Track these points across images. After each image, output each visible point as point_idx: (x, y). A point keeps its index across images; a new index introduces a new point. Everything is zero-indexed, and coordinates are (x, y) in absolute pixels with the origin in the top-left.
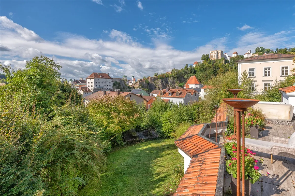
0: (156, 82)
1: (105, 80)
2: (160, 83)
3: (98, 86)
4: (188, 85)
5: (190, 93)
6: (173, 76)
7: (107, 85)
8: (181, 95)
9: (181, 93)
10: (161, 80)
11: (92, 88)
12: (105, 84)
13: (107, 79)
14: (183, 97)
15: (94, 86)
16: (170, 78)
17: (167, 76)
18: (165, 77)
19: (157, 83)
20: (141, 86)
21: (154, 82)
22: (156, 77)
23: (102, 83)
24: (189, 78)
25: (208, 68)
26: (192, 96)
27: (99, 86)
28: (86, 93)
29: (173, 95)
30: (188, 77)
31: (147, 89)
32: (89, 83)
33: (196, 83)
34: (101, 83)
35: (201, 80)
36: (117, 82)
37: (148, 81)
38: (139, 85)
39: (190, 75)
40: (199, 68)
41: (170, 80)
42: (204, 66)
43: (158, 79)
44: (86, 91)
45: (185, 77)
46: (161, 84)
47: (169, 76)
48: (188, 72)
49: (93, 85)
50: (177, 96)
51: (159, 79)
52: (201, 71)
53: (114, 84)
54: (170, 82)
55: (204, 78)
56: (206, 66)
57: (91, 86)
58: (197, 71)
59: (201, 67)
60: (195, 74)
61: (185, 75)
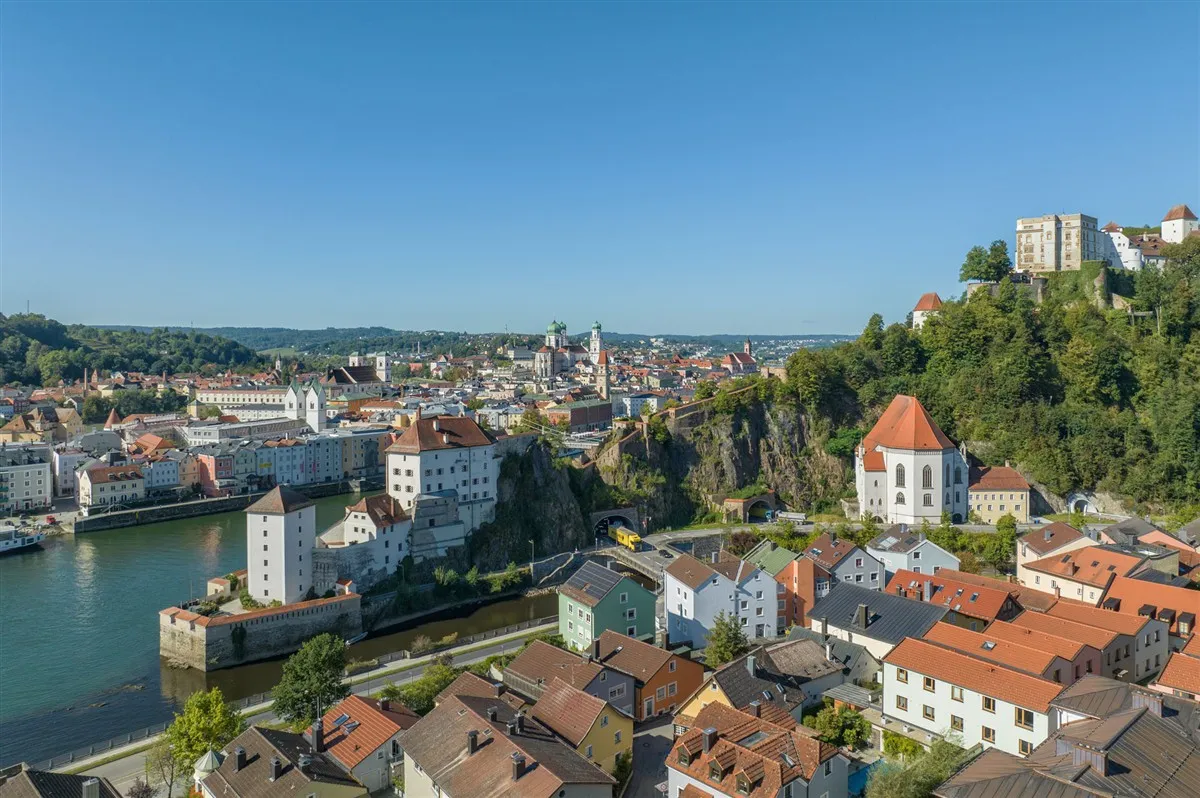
0: (706, 434)
1: (464, 453)
2: (724, 437)
3: (434, 488)
4: (879, 449)
6: (795, 394)
7: (473, 478)
10: (730, 423)
11: (411, 496)
12: (465, 476)
13: (474, 450)
15: (417, 489)
16: (781, 402)
17: (762, 395)
18: (755, 399)
19: (711, 437)
20: (628, 460)
21: (698, 434)
22: (707, 404)
23: (452, 469)
24: (885, 398)
25: (998, 340)
26: (805, 784)
27: (440, 486)
28: (388, 529)
30: (881, 398)
31: (662, 480)
32: (397, 472)
33: (921, 446)
34: (447, 471)
35: (956, 413)
36: (515, 455)
37: (665, 429)
38: (621, 456)
39: (894, 380)
40: (943, 340)
41: (781, 415)
42: (974, 325)
43: (713, 413)
44: (388, 517)
45: (865, 392)
46: (729, 442)
47: (777, 393)
48: (879, 364)
49: (416, 482)
51: (719, 417)
52: (960, 355)
53: (503, 466)
54: (781, 426)
55: (973, 399)
56: (986, 329)
57: (403, 489)
58: (933, 358)
59: (958, 337)
60: (925, 370)
61: (866, 381)
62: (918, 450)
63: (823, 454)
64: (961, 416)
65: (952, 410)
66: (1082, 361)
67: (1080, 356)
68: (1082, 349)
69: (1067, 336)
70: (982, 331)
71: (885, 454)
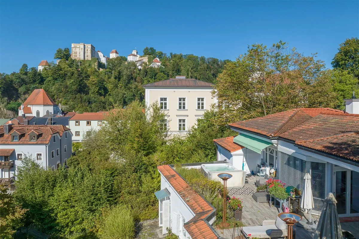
4: (29, 106)
5: (58, 134)
8: (40, 139)
9: (40, 135)
14: (45, 143)
24: (29, 92)
25: (69, 74)
26: (60, 138)
29: (23, 139)
33: (46, 104)
35: (55, 97)
39: (33, 86)
40: (50, 73)
42: (61, 70)
45: (21, 89)
48: (27, 80)
50: (33, 141)
52: (56, 79)
55: (61, 92)
56: (65, 71)
58: (47, 80)
59: (55, 73)
60: (44, 84)
61: (22, 86)
63: (5, 110)
64: (57, 98)
65: (54, 96)
66: (94, 83)
67: (93, 81)
68: (94, 80)
69: (89, 76)
70: (64, 72)
71: (31, 108)
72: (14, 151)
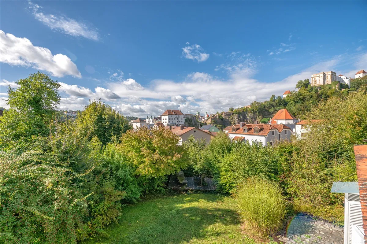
0: (231, 118)
1: (177, 116)
2: (236, 118)
3: (171, 122)
4: (275, 120)
5: (276, 130)
6: (253, 110)
7: (179, 121)
8: (261, 132)
9: (261, 130)
10: (237, 116)
11: (166, 124)
12: (178, 120)
13: (179, 116)
14: (264, 135)
15: (167, 122)
16: (249, 112)
17: (245, 111)
18: (243, 111)
19: (233, 118)
20: (213, 122)
21: (229, 118)
22: (232, 112)
23: (175, 119)
25: (308, 97)
26: (279, 133)
27: (172, 122)
29: (250, 131)
30: (275, 111)
31: (221, 126)
32: (163, 119)
33: (287, 119)
34: (174, 119)
35: (296, 114)
36: (188, 118)
37: (222, 116)
38: (212, 121)
39: (278, 108)
40: (292, 98)
41: (249, 115)
42: (301, 95)
43: (233, 114)
45: (271, 110)
46: (237, 119)
47: (249, 110)
48: (275, 104)
49: (167, 121)
50: (256, 133)
51: (234, 115)
52: (297, 102)
53: (186, 120)
54: (250, 117)
55: (301, 111)
56: (305, 95)
57: (165, 122)
58: (289, 103)
59: (296, 98)
60: (287, 106)
61: (271, 108)
62: (286, 119)
63: (260, 122)
64: (297, 115)
65: (295, 113)
70: (303, 96)
71: (277, 121)
72: (244, 138)
